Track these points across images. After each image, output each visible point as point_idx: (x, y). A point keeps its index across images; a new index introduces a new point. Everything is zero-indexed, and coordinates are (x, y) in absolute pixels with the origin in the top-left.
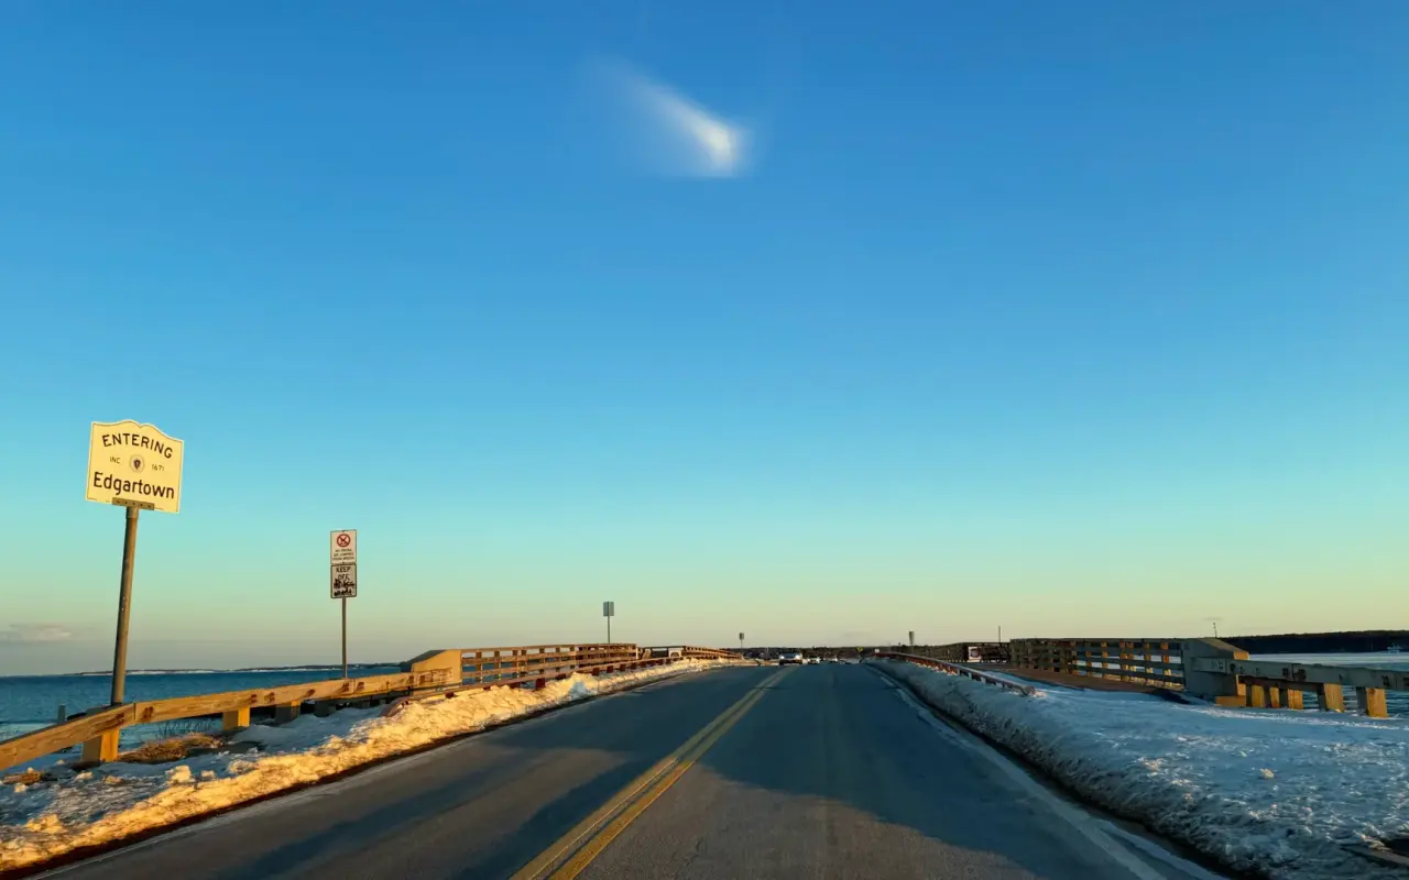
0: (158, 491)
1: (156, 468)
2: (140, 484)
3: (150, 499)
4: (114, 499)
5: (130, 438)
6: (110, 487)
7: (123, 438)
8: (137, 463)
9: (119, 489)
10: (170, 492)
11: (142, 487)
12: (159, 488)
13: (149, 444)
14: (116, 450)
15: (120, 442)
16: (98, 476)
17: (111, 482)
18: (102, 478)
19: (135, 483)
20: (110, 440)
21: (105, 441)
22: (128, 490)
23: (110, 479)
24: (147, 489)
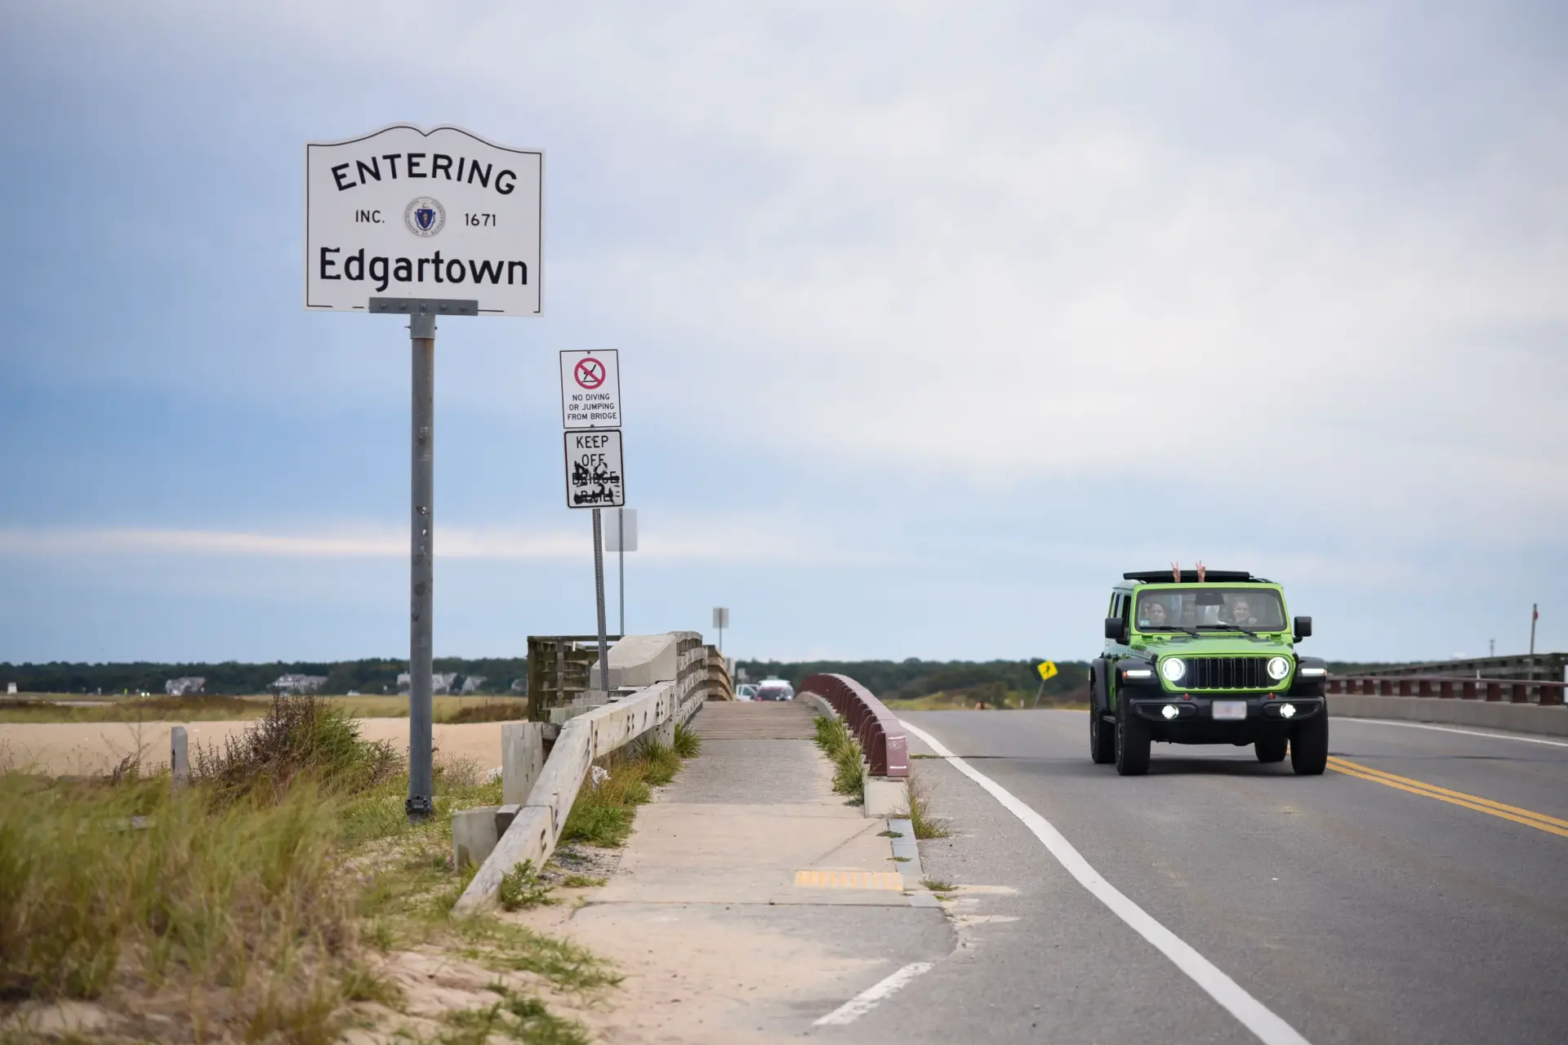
0: (486, 271)
1: (474, 221)
2: (437, 261)
3: (466, 290)
4: (372, 300)
5: (402, 164)
6: (360, 277)
7: (384, 167)
8: (425, 217)
9: (385, 278)
10: (518, 270)
11: (443, 268)
12: (486, 265)
13: (453, 171)
14: (367, 194)
15: (377, 176)
16: (329, 256)
17: (359, 265)
18: (340, 259)
19: (421, 262)
20: (352, 174)
21: (338, 178)
22: (409, 278)
23: (360, 259)
24: (456, 271)
